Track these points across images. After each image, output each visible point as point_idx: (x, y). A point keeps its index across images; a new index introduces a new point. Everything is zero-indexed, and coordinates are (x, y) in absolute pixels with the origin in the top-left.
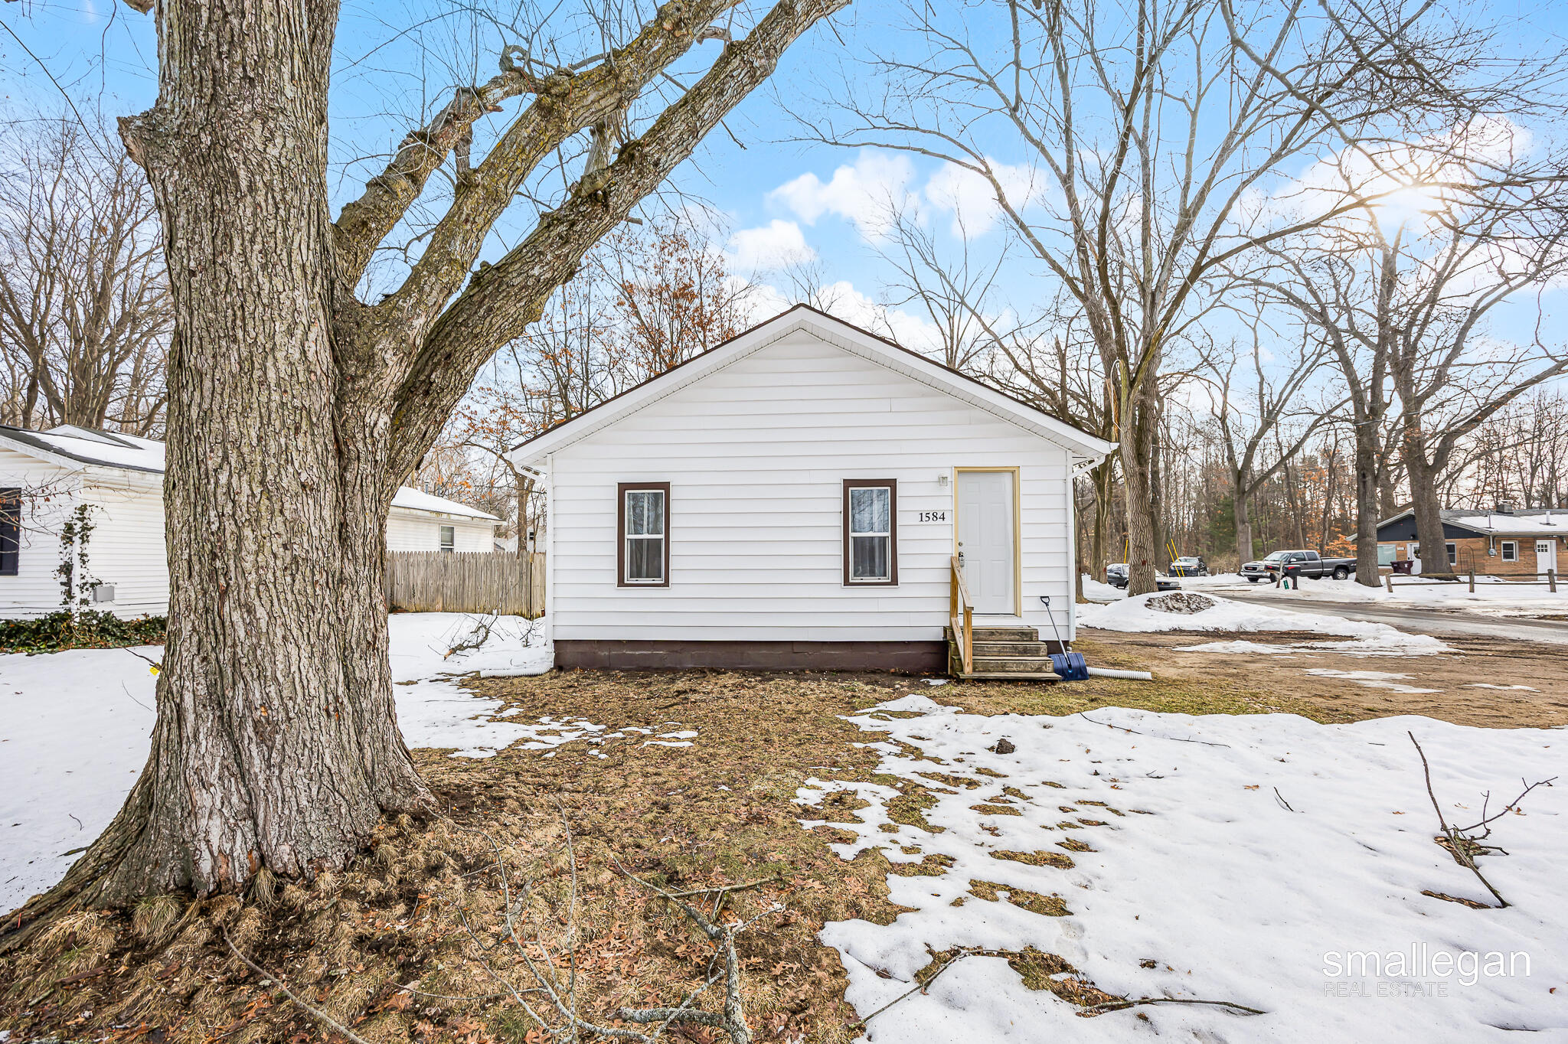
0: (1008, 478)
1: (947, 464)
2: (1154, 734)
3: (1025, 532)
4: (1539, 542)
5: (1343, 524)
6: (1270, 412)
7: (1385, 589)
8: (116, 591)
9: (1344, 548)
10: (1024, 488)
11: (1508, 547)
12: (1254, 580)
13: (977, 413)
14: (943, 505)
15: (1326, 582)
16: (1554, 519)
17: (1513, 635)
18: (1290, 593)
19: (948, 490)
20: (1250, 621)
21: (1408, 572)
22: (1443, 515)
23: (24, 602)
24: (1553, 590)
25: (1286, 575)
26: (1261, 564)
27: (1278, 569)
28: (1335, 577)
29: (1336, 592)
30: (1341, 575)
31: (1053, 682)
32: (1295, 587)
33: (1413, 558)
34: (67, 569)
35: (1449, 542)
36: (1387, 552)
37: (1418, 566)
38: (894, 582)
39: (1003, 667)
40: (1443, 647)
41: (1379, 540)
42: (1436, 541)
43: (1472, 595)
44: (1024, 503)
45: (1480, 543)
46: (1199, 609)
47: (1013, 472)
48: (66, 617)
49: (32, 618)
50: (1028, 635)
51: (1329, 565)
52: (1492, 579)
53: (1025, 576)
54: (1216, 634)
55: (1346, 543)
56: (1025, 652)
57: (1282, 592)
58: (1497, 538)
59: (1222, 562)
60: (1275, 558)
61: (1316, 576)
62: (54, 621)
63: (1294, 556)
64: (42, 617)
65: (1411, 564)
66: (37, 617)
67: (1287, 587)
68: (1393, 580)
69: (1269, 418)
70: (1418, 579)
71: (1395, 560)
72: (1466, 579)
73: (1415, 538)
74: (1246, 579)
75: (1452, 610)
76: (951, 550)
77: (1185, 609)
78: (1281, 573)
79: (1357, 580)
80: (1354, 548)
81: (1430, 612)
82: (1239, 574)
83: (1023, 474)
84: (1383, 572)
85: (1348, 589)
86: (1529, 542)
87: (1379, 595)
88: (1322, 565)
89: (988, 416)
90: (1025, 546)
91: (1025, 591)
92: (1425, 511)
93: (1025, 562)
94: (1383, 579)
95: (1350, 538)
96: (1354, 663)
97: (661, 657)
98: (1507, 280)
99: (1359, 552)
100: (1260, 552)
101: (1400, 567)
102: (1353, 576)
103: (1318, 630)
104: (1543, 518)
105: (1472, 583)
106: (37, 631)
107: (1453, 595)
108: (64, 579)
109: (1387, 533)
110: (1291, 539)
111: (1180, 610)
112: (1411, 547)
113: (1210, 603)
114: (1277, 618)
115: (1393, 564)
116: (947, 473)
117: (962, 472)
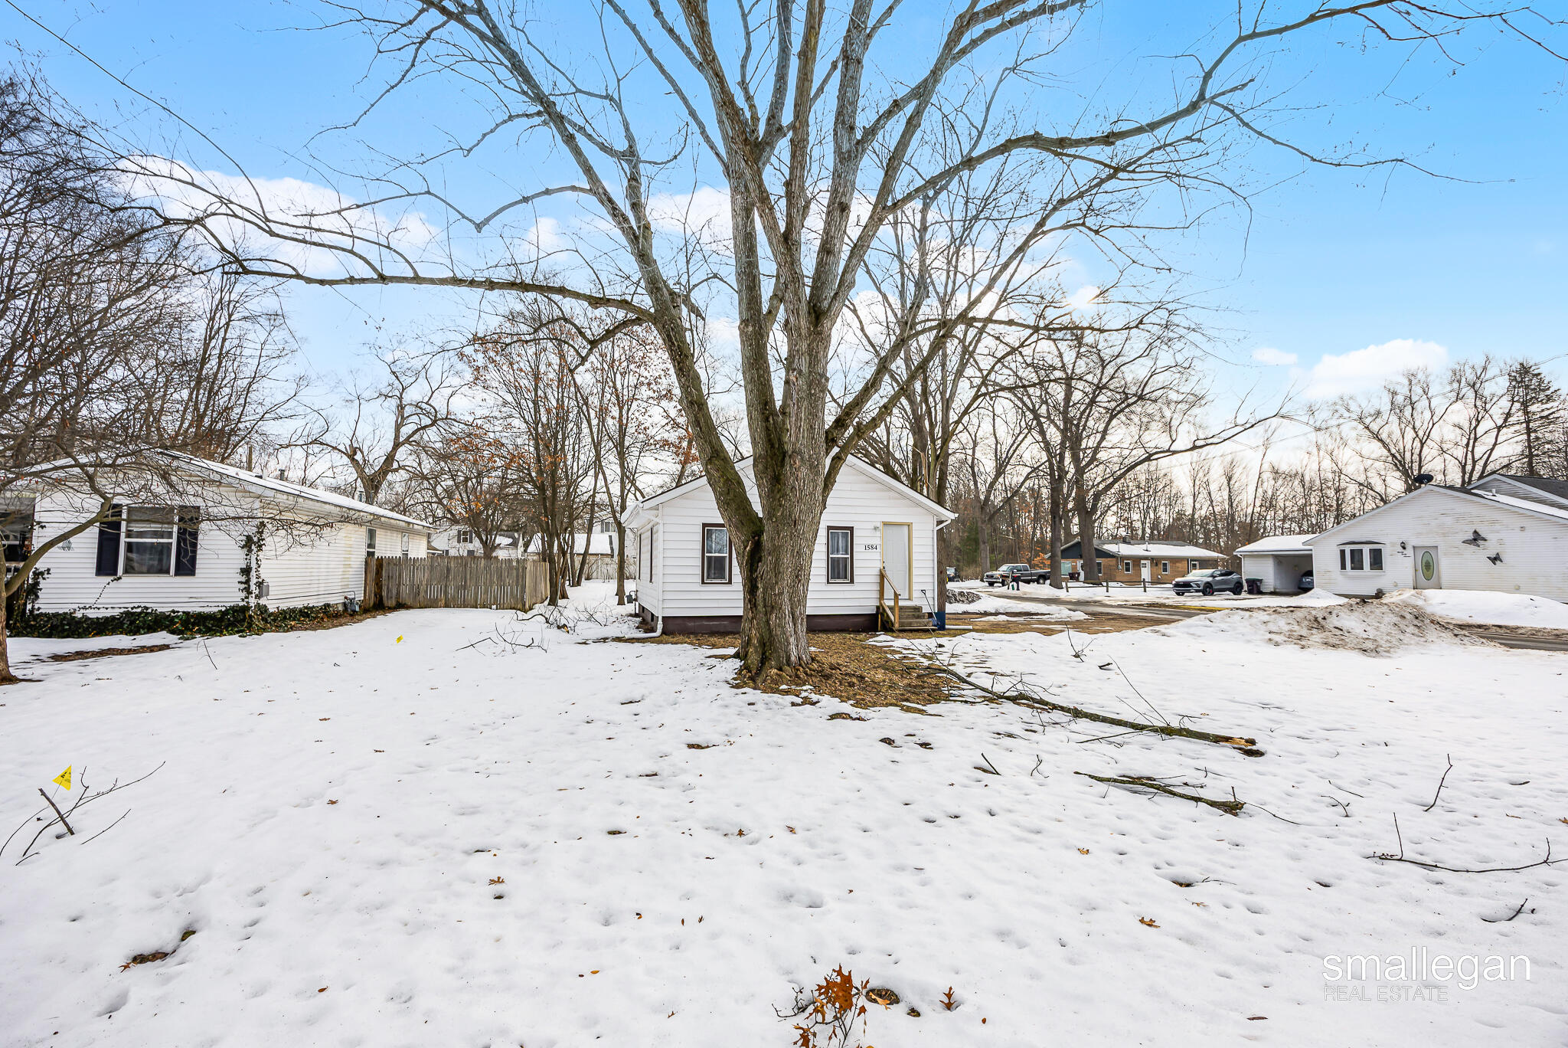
0: (906, 528)
1: (878, 520)
2: (990, 640)
3: (915, 557)
4: (1142, 562)
5: (1041, 542)
6: (1001, 465)
7: (1065, 590)
8: (270, 589)
9: (1043, 563)
10: (915, 534)
11: (1127, 564)
12: (991, 584)
13: (892, 494)
14: (876, 541)
15: (1034, 585)
16: (1150, 547)
17: (1116, 612)
18: (1015, 593)
19: (878, 534)
20: (1001, 607)
21: (1077, 580)
22: (1095, 542)
23: (201, 598)
24: (1145, 591)
25: (1013, 581)
26: (997, 573)
27: (1008, 577)
28: (1038, 583)
29: (1039, 592)
30: (1041, 581)
31: (934, 630)
32: (1018, 589)
33: (1081, 571)
34: (246, 571)
35: (1098, 560)
36: (1066, 566)
37: (1082, 577)
38: (852, 581)
39: (910, 624)
40: (1087, 617)
41: (1063, 557)
42: (1091, 560)
43: (1107, 594)
44: (915, 541)
45: (1112, 561)
46: (973, 601)
47: (909, 525)
48: (246, 608)
49: (216, 610)
50: (918, 609)
51: (1034, 575)
52: (1120, 584)
53: (915, 579)
54: (986, 614)
55: (1043, 559)
56: (918, 617)
57: (1011, 592)
58: (1123, 558)
59: (970, 571)
60: (1004, 569)
61: (1028, 582)
62: (236, 611)
63: (1014, 568)
64: (223, 609)
65: (1079, 574)
66: (220, 608)
67: (1013, 589)
68: (1069, 585)
69: (1000, 470)
70: (1082, 584)
71: (1071, 572)
72: (1105, 584)
73: (1081, 557)
74: (987, 584)
75: (1095, 602)
76: (879, 565)
77: (966, 601)
78: (1010, 579)
79: (1050, 585)
80: (1048, 562)
81: (1087, 603)
82: (982, 580)
83: (914, 527)
84: (1065, 580)
85: (1045, 590)
86: (1137, 561)
87: (1061, 594)
88: (1031, 575)
89: (897, 495)
90: (915, 564)
91: (915, 587)
92: (1086, 539)
93: (915, 572)
94: (1064, 584)
95: (1047, 556)
96: (1050, 623)
97: (725, 626)
98: (1127, 398)
99: (1051, 566)
100: (996, 565)
101: (1074, 577)
102: (1048, 582)
103: (1033, 611)
104: (1144, 547)
105: (1107, 586)
106: (221, 619)
107: (1097, 593)
108: (243, 579)
109: (1068, 553)
110: (1011, 556)
111: (963, 601)
112: (1080, 562)
113: (979, 598)
114: (1014, 605)
115: (1070, 574)
116: (878, 525)
117: (885, 524)
